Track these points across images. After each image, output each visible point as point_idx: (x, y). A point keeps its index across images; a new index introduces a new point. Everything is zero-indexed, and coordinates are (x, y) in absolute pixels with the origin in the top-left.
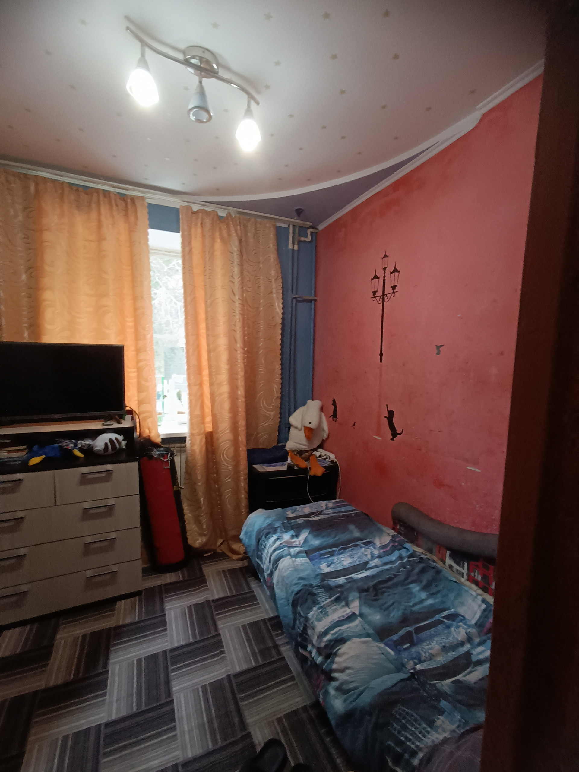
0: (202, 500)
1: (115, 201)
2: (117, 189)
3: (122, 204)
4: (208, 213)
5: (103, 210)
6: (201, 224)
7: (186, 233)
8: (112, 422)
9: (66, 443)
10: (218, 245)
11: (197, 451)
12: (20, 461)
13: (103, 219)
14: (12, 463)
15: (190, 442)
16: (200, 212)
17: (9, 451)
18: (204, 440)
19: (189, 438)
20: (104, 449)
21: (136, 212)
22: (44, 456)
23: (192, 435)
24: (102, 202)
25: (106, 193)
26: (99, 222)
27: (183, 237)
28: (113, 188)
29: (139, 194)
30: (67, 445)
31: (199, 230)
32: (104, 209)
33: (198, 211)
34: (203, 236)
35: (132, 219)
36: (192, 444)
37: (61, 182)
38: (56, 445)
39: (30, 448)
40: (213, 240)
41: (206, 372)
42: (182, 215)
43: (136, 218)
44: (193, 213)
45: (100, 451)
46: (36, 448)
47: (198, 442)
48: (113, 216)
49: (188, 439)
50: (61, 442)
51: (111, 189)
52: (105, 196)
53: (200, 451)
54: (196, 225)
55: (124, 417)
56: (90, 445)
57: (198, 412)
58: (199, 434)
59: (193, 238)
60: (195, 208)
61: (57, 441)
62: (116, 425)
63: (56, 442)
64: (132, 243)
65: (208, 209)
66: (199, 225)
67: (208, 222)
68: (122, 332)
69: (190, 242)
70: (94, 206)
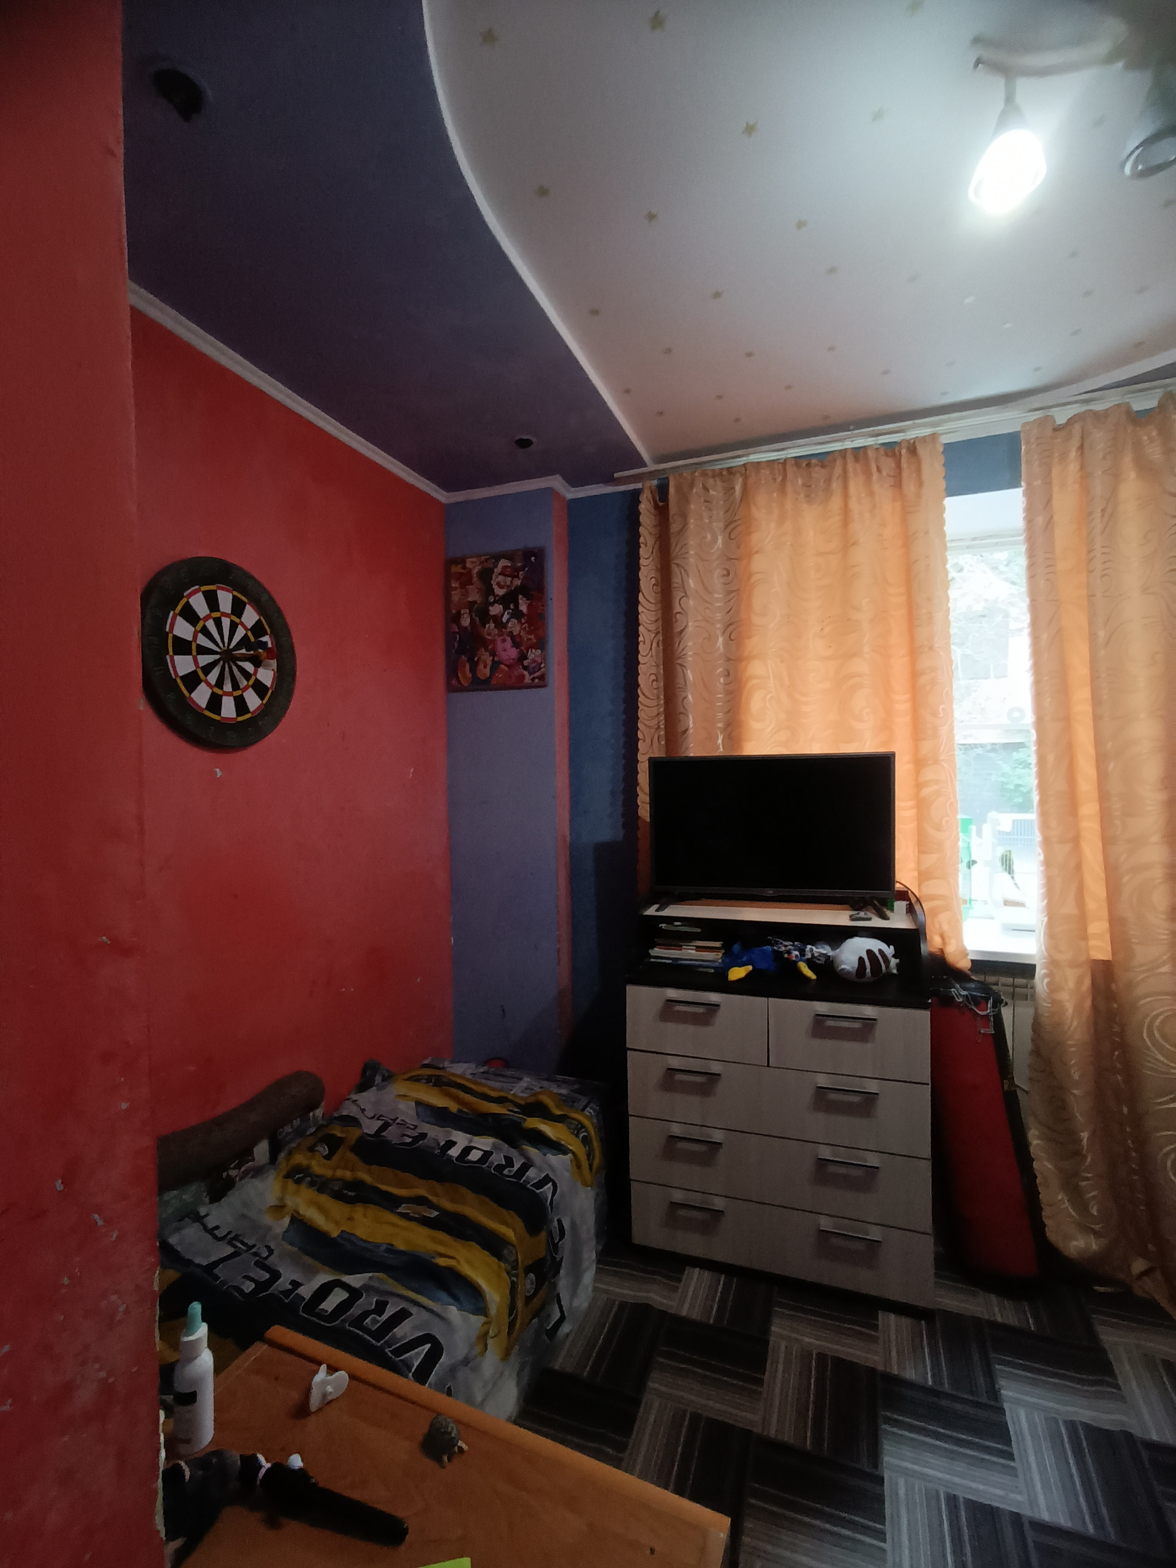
0: (1085, 1135)
1: (877, 460)
2: (880, 438)
3: (888, 464)
4: (1099, 417)
5: (852, 488)
6: (1081, 447)
7: (1038, 483)
8: (869, 915)
9: (786, 946)
10: (1131, 487)
11: (1070, 1008)
12: (712, 968)
13: (853, 504)
14: (701, 970)
15: (1046, 981)
16: (1075, 422)
17: (698, 948)
18: (1087, 983)
19: (1044, 971)
20: (857, 971)
21: (919, 470)
22: (750, 968)
23: (1053, 963)
24: (851, 474)
25: (859, 453)
26: (846, 512)
27: (1029, 494)
28: (873, 439)
29: (926, 432)
30: (789, 952)
31: (1073, 467)
32: (855, 486)
33: (1071, 422)
34: (1085, 475)
35: (910, 487)
36: (1053, 987)
37: (782, 461)
38: (768, 948)
39: (727, 949)
40: (1115, 476)
41: (1089, 809)
42: (1027, 443)
43: (920, 484)
44: (1057, 429)
45: (849, 973)
46: (736, 948)
47: (1071, 984)
48: (871, 494)
49: (1039, 972)
50: (777, 943)
51: (870, 441)
52: (856, 459)
53: (1078, 1008)
54: (1064, 456)
55: (889, 904)
56: (827, 957)
57: (1069, 908)
58: (1074, 964)
59: (1056, 489)
60: (1061, 417)
61: (770, 939)
62: (877, 922)
63: (769, 943)
64: (908, 540)
65: (1098, 407)
66: (1073, 454)
67: (1100, 438)
68: (886, 726)
69: (1049, 501)
70: (836, 485)
